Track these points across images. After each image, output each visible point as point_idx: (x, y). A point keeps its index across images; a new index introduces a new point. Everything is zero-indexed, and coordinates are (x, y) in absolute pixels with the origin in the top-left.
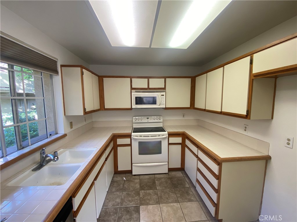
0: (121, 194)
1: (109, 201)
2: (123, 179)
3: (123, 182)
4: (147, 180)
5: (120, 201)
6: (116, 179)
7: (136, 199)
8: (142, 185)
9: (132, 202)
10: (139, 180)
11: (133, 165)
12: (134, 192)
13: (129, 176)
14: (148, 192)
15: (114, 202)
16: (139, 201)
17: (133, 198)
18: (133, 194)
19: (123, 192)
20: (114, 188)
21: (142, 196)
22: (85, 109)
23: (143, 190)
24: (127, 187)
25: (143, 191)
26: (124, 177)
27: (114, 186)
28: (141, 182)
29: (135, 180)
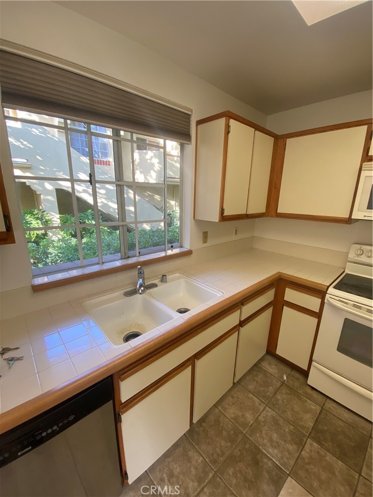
0: (261, 408)
1: (233, 404)
2: (282, 377)
3: (279, 384)
4: (342, 424)
5: (252, 422)
6: (267, 366)
7: (288, 451)
8: (320, 427)
9: (275, 447)
10: (318, 408)
11: (314, 363)
12: (292, 427)
13: (297, 378)
14: (328, 458)
15: (240, 414)
16: (292, 462)
17: (283, 443)
18: (287, 430)
19: (267, 408)
20: (255, 383)
21: (307, 455)
22: (222, 210)
23: (319, 443)
24: (280, 401)
25: (315, 444)
26: (286, 374)
27: (255, 378)
28: (322, 416)
29: (308, 401)
